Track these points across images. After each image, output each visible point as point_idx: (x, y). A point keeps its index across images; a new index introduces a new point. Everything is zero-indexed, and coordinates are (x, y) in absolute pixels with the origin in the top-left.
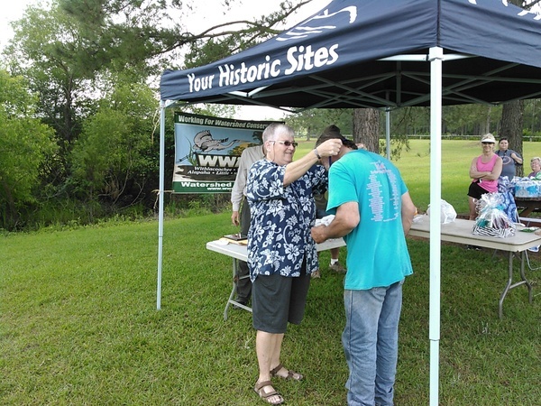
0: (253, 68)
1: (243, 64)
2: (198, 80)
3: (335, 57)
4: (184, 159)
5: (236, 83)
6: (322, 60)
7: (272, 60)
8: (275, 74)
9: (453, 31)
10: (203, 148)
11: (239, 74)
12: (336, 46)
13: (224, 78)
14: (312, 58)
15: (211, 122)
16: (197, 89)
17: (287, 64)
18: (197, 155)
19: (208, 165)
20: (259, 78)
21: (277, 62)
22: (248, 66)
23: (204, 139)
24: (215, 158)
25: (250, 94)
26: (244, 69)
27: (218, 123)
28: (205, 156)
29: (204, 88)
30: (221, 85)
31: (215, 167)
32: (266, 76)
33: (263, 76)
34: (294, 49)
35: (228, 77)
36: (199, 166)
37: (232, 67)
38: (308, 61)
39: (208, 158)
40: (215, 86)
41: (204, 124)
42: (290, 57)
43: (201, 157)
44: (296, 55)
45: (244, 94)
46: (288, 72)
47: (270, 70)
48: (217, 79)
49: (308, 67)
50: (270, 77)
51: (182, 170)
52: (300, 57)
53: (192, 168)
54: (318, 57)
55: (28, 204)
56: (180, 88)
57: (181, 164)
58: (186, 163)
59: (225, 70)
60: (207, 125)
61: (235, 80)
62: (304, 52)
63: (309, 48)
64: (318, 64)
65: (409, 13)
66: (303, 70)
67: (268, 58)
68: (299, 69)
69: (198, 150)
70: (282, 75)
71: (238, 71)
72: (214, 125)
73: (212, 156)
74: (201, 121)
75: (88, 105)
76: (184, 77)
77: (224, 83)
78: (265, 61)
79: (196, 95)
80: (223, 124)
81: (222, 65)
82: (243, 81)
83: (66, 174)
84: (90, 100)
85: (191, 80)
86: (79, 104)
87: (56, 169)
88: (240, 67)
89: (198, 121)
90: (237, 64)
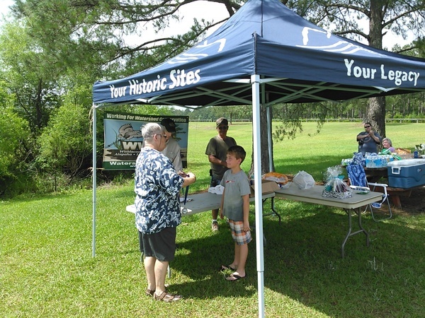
0: (150, 83)
1: (144, 80)
2: (116, 89)
3: (198, 77)
4: (112, 145)
5: (140, 93)
6: (191, 80)
7: (161, 77)
8: (163, 88)
9: (267, 63)
10: (126, 137)
11: (142, 86)
12: (198, 71)
13: (133, 89)
14: (185, 78)
15: (132, 118)
16: (116, 96)
17: (170, 81)
18: (121, 141)
19: (130, 148)
20: (154, 90)
21: (165, 79)
22: (147, 81)
23: (127, 130)
24: (136, 144)
25: (149, 101)
26: (144, 83)
27: (137, 118)
28: (127, 142)
29: (120, 96)
30: (131, 94)
31: (136, 150)
32: (158, 89)
33: (156, 89)
34: (174, 71)
35: (135, 88)
36: (123, 149)
37: (137, 82)
38: (183, 80)
39: (130, 144)
40: (127, 94)
41: (126, 119)
42: (172, 76)
43: (124, 143)
44: (175, 75)
45: (145, 101)
46: (171, 87)
47: (159, 85)
48: (128, 89)
49: (183, 84)
50: (161, 90)
51: (110, 153)
52: (178, 77)
53: (118, 151)
54: (188, 78)
56: (105, 94)
57: (110, 149)
58: (113, 147)
59: (133, 84)
60: (129, 119)
61: (139, 91)
62: (180, 74)
63: (183, 71)
64: (189, 83)
65: (239, 51)
66: (180, 86)
67: (159, 77)
68: (177, 85)
69: (123, 138)
70: (167, 89)
71: (141, 84)
72: (134, 119)
73: (133, 142)
74: (124, 117)
75: (54, 100)
76: (107, 87)
77: (132, 93)
78: (157, 78)
79: (115, 100)
80: (141, 119)
81: (131, 80)
82: (145, 92)
83: (38, 153)
84: (56, 95)
85: (112, 89)
86: (48, 99)
87: (27, 150)
88: (143, 82)
89: (122, 117)
90: (140, 80)
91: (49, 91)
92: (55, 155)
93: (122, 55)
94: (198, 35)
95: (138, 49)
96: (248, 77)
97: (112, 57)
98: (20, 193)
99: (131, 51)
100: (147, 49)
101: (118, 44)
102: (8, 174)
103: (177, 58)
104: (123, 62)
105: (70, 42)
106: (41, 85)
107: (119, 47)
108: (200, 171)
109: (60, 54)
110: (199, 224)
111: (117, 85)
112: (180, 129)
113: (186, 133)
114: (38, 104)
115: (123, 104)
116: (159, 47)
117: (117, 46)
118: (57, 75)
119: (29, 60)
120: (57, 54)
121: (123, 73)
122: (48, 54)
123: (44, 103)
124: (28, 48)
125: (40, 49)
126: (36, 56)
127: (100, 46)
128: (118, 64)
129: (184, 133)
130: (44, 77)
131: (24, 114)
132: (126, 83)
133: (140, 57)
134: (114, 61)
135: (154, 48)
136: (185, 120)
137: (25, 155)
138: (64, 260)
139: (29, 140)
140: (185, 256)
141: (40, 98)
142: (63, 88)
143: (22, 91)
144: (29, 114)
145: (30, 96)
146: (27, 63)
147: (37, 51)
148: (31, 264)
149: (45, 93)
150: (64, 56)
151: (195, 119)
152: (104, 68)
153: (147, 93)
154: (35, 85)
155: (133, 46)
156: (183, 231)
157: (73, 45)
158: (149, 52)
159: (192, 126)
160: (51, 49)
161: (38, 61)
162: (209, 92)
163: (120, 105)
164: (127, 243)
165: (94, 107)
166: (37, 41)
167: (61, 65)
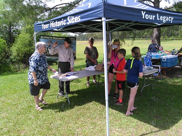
0: (59, 22)
1: (56, 21)
2: (44, 25)
3: (80, 19)
5: (55, 27)
6: (76, 20)
7: (64, 20)
8: (65, 24)
9: (109, 13)
10: (50, 46)
11: (56, 24)
12: (79, 16)
13: (52, 25)
14: (74, 20)
15: (52, 38)
16: (44, 28)
17: (67, 21)
18: (47, 48)
20: (61, 25)
21: (65, 21)
23: (50, 43)
25: (59, 30)
26: (57, 22)
27: (54, 38)
29: (46, 28)
32: (63, 25)
33: (62, 25)
34: (69, 17)
35: (53, 25)
36: (48, 52)
37: (53, 22)
38: (73, 20)
40: (49, 27)
41: (49, 39)
42: (68, 19)
43: (49, 49)
45: (57, 30)
46: (68, 24)
47: (63, 23)
48: (50, 25)
49: (73, 22)
50: (64, 25)
52: (71, 19)
53: (46, 53)
54: (75, 20)
56: (40, 28)
59: (52, 23)
60: (50, 39)
62: (72, 18)
63: (73, 17)
64: (76, 22)
65: (96, 8)
67: (63, 19)
68: (71, 23)
69: (48, 47)
70: (66, 24)
71: (55, 23)
72: (53, 39)
74: (48, 38)
75: (17, 32)
76: (41, 24)
77: (52, 27)
78: (62, 20)
79: (44, 30)
80: (56, 38)
81: (51, 21)
82: (57, 26)
83: (11, 55)
84: (17, 29)
85: (43, 25)
86: (14, 31)
87: (6, 54)
88: (56, 22)
89: (47, 37)
90: (55, 21)
91: (14, 28)
92: (18, 55)
93: (46, 11)
94: (79, 2)
95: (53, 8)
96: (101, 18)
97: (42, 12)
98: (4, 72)
99: (50, 9)
100: (57, 8)
101: (44, 6)
103: (71, 11)
104: (47, 14)
105: (23, 5)
106: (11, 25)
107: (45, 7)
108: (81, 62)
109: (19, 11)
110: (81, 83)
111: (45, 24)
112: (73, 43)
113: (75, 44)
114: (10, 33)
115: (48, 32)
116: (62, 7)
117: (44, 7)
118: (18, 20)
119: (5, 14)
120: (18, 11)
121: (47, 19)
122: (13, 10)
123: (12, 33)
124: (4, 8)
125: (9, 9)
126: (8, 11)
127: (36, 7)
128: (45, 15)
130: (12, 21)
131: (4, 38)
132: (48, 23)
133: (54, 12)
134: (43, 14)
135: (60, 7)
136: (75, 39)
137: (5, 56)
138: (25, 99)
139: (7, 49)
140: (76, 96)
141: (10, 31)
142: (21, 26)
143: (2, 27)
144: (6, 38)
145: (6, 30)
146: (4, 15)
147: (8, 10)
148: (11, 101)
149: (13, 28)
150: (21, 12)
151: (79, 40)
152: (38, 17)
153: (58, 26)
154: (8, 25)
155: (51, 7)
156: (75, 86)
157: (24, 6)
158: (58, 10)
159: (78, 43)
160: (15, 8)
161: (9, 14)
162: (84, 26)
163: (46, 32)
165: (35, 33)
166: (8, 5)
167: (19, 15)
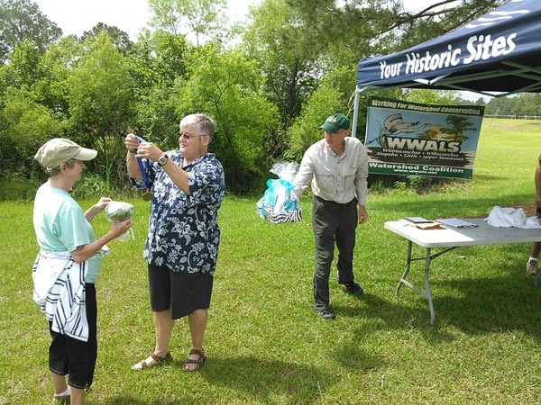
0: (436, 56)
1: (428, 53)
2: (388, 67)
3: (513, 46)
4: (374, 140)
5: (420, 71)
6: (499, 50)
7: (454, 48)
8: (455, 63)
11: (424, 62)
12: (514, 35)
13: (411, 66)
14: (491, 48)
15: (404, 106)
16: (387, 76)
17: (466, 53)
18: (386, 137)
19: (396, 148)
20: (440, 67)
21: (458, 51)
22: (431, 54)
23: (394, 122)
24: (404, 141)
25: (432, 82)
26: (428, 57)
27: (410, 107)
28: (393, 138)
29: (393, 75)
30: (407, 72)
31: (403, 149)
32: (447, 65)
33: (444, 65)
34: (475, 38)
35: (414, 65)
36: (388, 148)
37: (418, 55)
38: (486, 50)
39: (397, 140)
40: (402, 73)
41: (396, 108)
42: (470, 46)
43: (390, 139)
44: (476, 43)
45: (426, 82)
46: (467, 61)
47: (450, 59)
48: (404, 66)
49: (486, 56)
50: (450, 66)
51: (371, 152)
52: (479, 46)
53: (380, 150)
54: (496, 46)
55: (252, 172)
56: (374, 74)
57: (370, 146)
58: (375, 144)
59: (412, 59)
60: (400, 108)
61: (419, 68)
62: (484, 41)
63: (488, 37)
64: (495, 54)
66: (481, 59)
67: (450, 47)
68: (477, 59)
69: (388, 133)
70: (461, 64)
71: (423, 59)
72: (407, 108)
73: (401, 139)
74: (394, 105)
75: (311, 85)
76: (377, 64)
77: (410, 71)
78: (447, 50)
79: (386, 82)
80: (416, 108)
81: (410, 53)
82: (427, 69)
83: (287, 148)
84: (313, 79)
85: (382, 67)
86: (303, 84)
87: (276, 143)
88: (425, 56)
89: (390, 104)
90: (422, 53)
91: (305, 74)
93: (399, 24)
95: (420, 15)
97: (385, 28)
99: (410, 19)
100: (433, 14)
101: (394, 9)
102: (254, 169)
103: (480, 19)
104: (399, 32)
105: (335, 11)
106: (297, 66)
107: (396, 12)
108: (489, 187)
109: (323, 26)
110: (481, 260)
111: (390, 62)
112: (470, 125)
113: (477, 130)
114: (292, 89)
115: (394, 88)
116: (451, 10)
117: (393, 12)
118: (317, 53)
119: (287, 35)
120: (319, 27)
121: (398, 48)
122: (308, 26)
123: (299, 89)
124: (287, 21)
125: (299, 22)
126: (295, 30)
127: (371, 14)
128: (392, 36)
129: (475, 129)
130: (301, 55)
131: (277, 101)
132: (402, 59)
133: (423, 25)
134: (387, 33)
135: (443, 12)
136: (478, 112)
137: (273, 148)
138: (304, 276)
139: (279, 132)
141: (295, 82)
142: (322, 70)
143: (276, 73)
144: (281, 100)
145: (284, 80)
146: (285, 38)
147: (297, 25)
148: (268, 273)
149: (301, 76)
150: (326, 29)
152: (373, 42)
153: (430, 70)
154: (291, 66)
155: (415, 12)
156: (457, 266)
157: (339, 12)
158: (436, 19)
159: (486, 123)
160: (311, 20)
161: (296, 36)
162: (522, 71)
163: (389, 89)
164: (380, 269)
165: (358, 90)
166: (295, 12)
167: (321, 39)
